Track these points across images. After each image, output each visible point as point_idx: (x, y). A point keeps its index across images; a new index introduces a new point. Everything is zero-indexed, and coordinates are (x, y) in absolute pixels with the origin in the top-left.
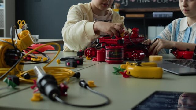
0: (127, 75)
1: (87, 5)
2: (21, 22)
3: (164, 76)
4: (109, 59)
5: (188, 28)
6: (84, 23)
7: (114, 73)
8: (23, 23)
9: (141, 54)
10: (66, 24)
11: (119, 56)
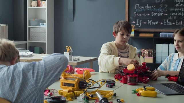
0: (139, 95)
1: (113, 43)
2: (68, 48)
3: (158, 95)
4: (130, 83)
5: (178, 59)
6: (112, 57)
7: (133, 93)
8: (70, 48)
9: (147, 79)
10: (100, 55)
11: (135, 81)
